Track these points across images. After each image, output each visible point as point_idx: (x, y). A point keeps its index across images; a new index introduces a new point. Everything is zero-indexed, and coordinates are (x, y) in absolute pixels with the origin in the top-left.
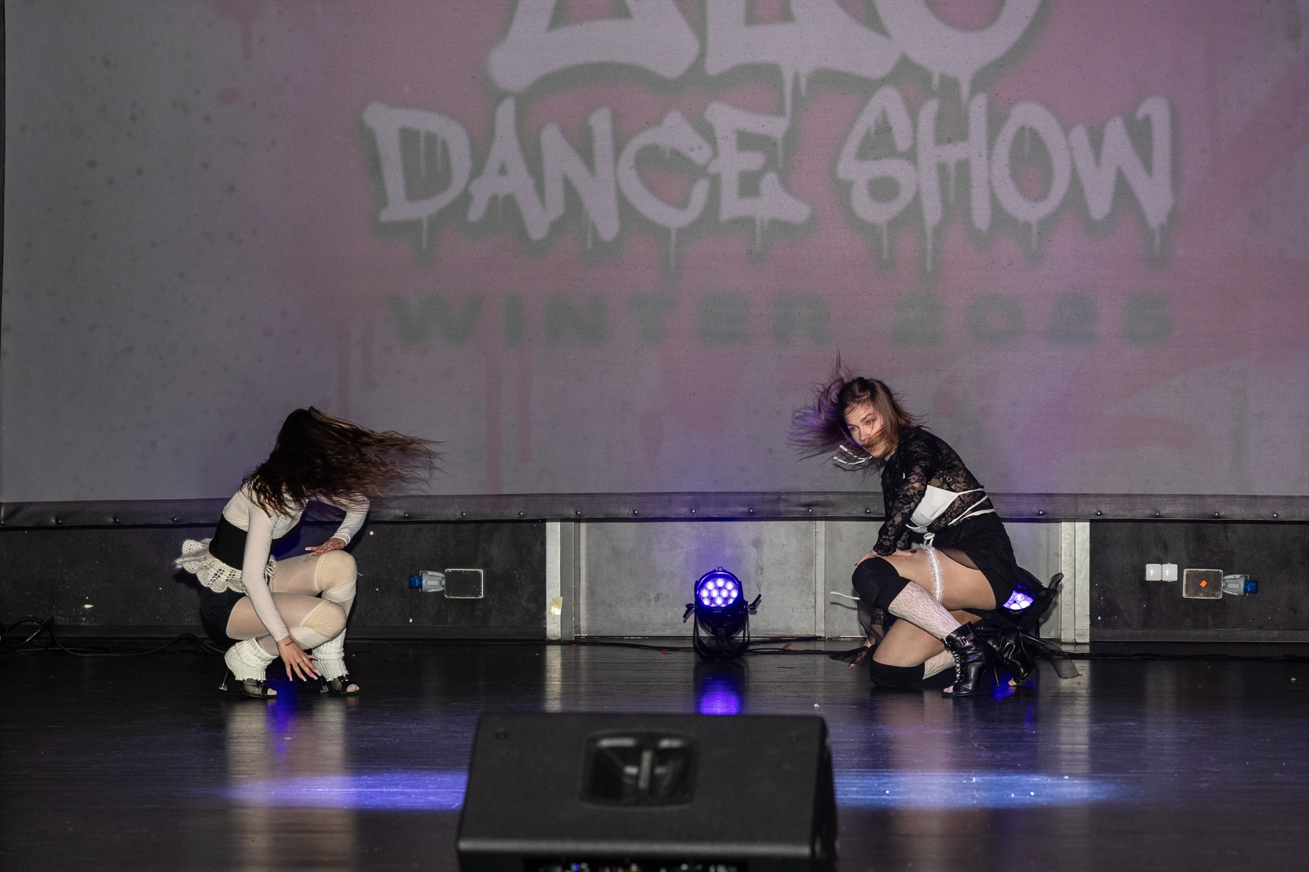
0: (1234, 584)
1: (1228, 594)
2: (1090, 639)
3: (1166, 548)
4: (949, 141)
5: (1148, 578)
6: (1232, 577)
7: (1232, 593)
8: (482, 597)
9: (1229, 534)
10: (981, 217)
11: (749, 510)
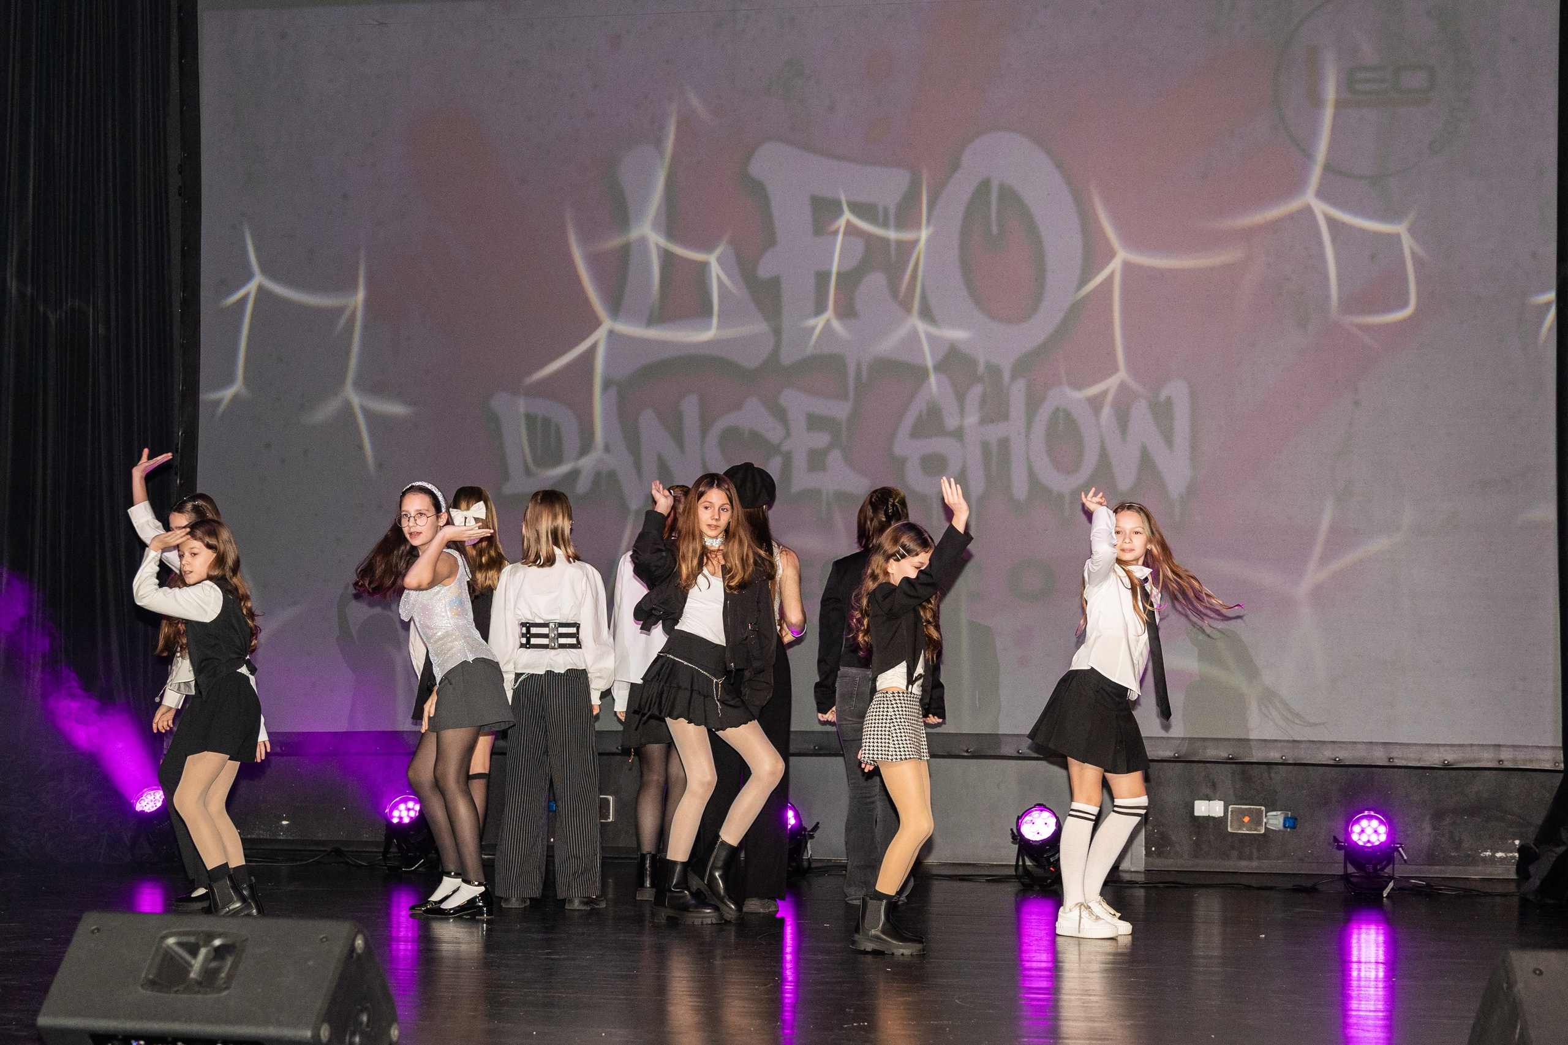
0: (1275, 820)
1: (1272, 829)
2: (1145, 867)
3: (1214, 785)
4: (992, 421)
5: (1197, 814)
6: (1274, 813)
7: (1274, 828)
8: (611, 819)
9: (1273, 775)
10: (1020, 488)
11: (815, 747)
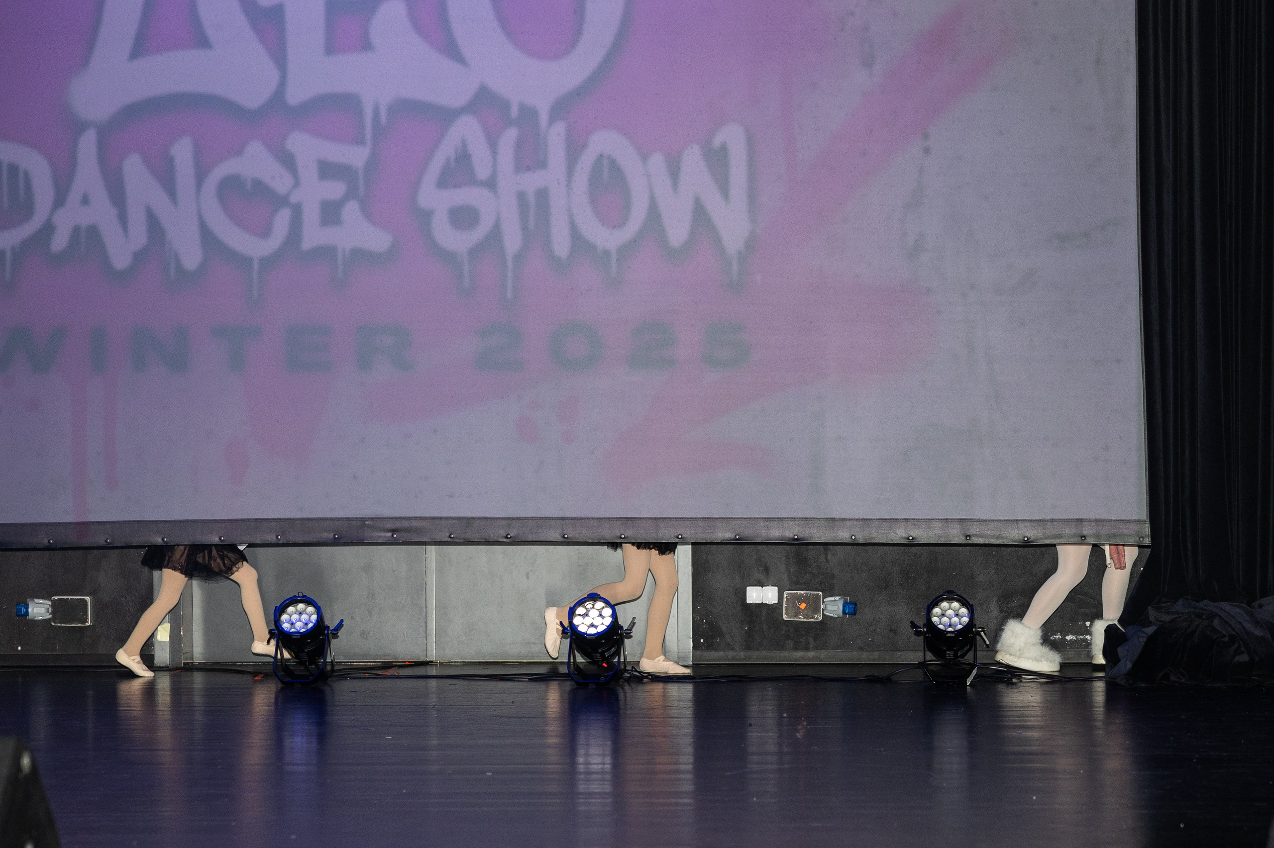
0: (833, 607)
4: (528, 169)
5: (749, 601)
6: (832, 599)
7: (832, 616)
10: (561, 245)
11: (334, 536)
